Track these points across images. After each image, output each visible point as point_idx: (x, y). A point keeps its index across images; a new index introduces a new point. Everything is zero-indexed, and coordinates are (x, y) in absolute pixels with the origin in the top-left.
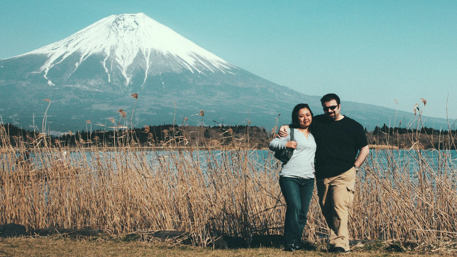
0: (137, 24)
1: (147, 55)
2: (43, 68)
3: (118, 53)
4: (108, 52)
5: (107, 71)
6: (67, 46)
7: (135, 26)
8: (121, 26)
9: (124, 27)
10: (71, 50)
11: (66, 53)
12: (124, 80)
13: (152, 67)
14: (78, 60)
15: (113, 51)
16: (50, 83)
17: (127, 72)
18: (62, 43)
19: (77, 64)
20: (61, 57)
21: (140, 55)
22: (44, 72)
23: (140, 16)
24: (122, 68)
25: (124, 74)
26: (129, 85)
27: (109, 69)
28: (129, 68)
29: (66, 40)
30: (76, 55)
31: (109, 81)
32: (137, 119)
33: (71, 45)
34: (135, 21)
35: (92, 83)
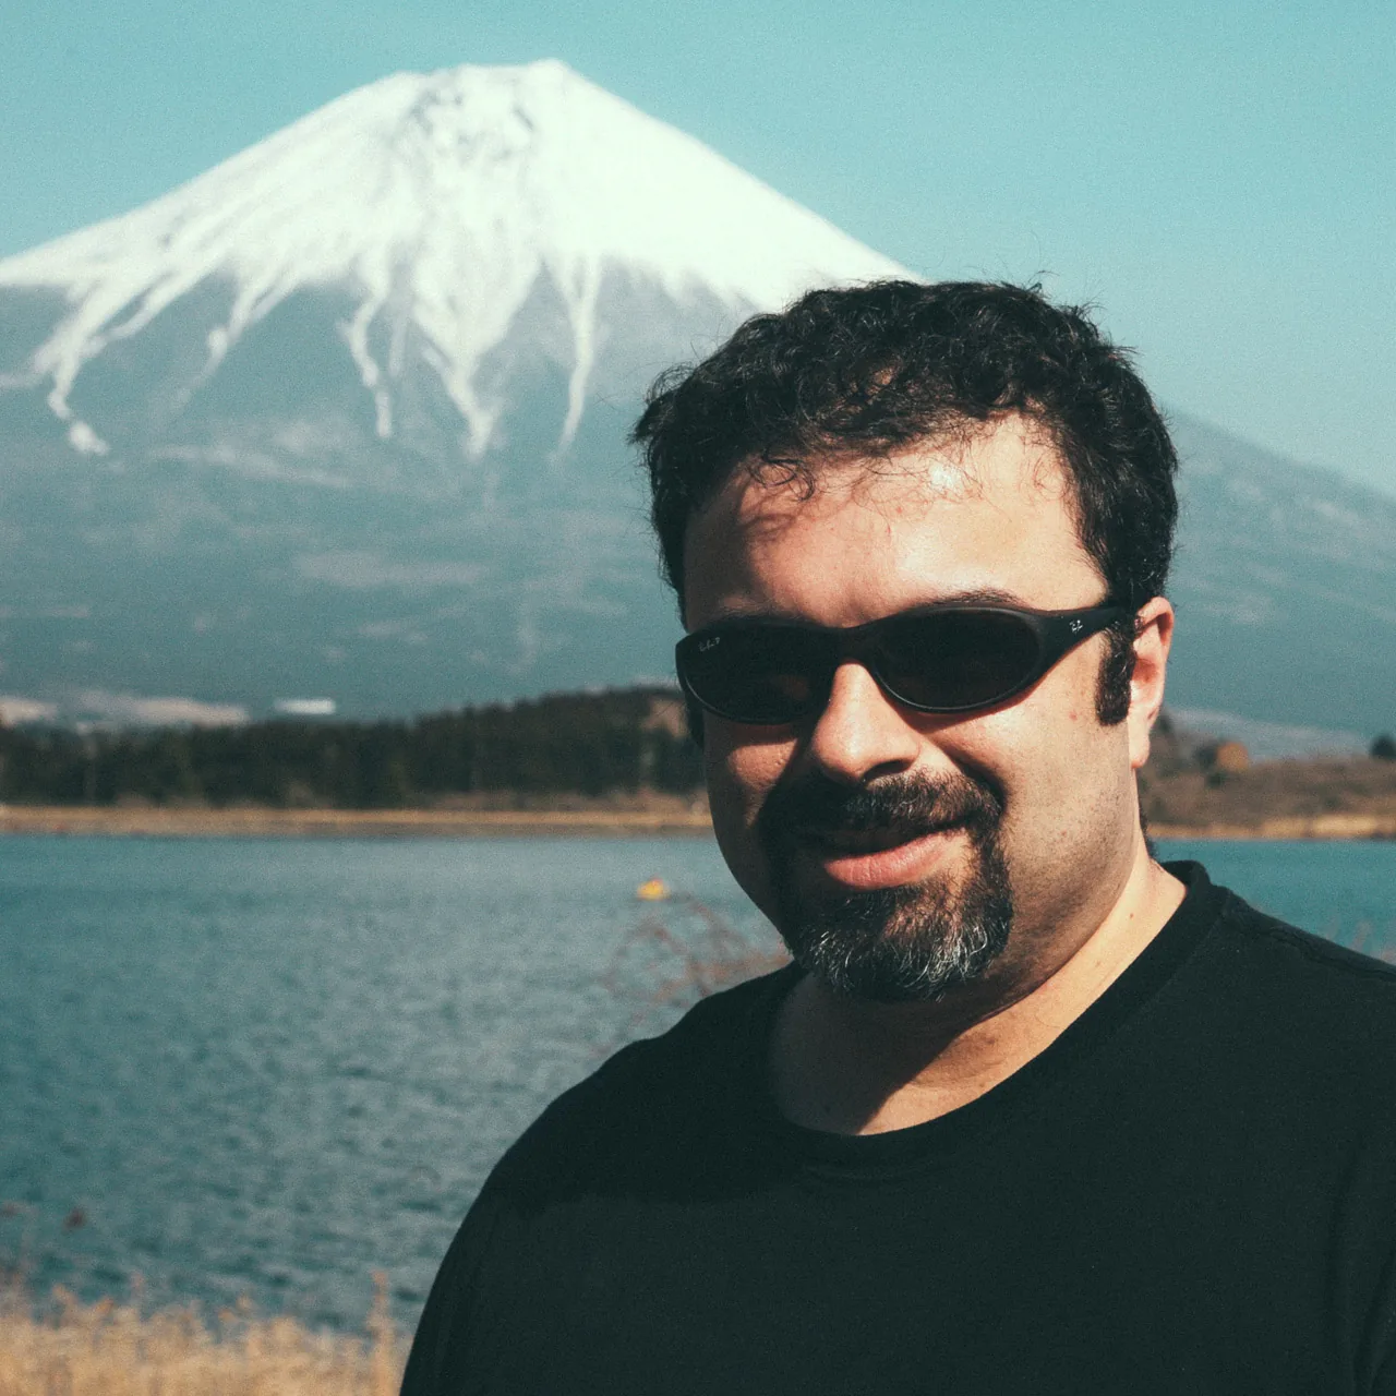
0: (529, 124)
1: (580, 291)
2: (44, 358)
3: (429, 282)
4: (377, 280)
5: (370, 373)
6: (166, 241)
7: (516, 134)
8: (444, 137)
9: (462, 139)
10: (189, 267)
11: (166, 277)
12: (457, 423)
13: (606, 356)
14: (223, 318)
15: (401, 271)
16: (82, 437)
17: (480, 383)
18: (141, 224)
19: (219, 341)
20: (134, 306)
21: (545, 297)
22: (48, 384)
23: (547, 79)
24: (447, 360)
25: (460, 390)
26: (490, 452)
27: (382, 363)
28: (489, 363)
29: (160, 211)
30: (214, 294)
31: (384, 427)
32: (527, 635)
33: (189, 236)
34: (519, 113)
35: (297, 437)
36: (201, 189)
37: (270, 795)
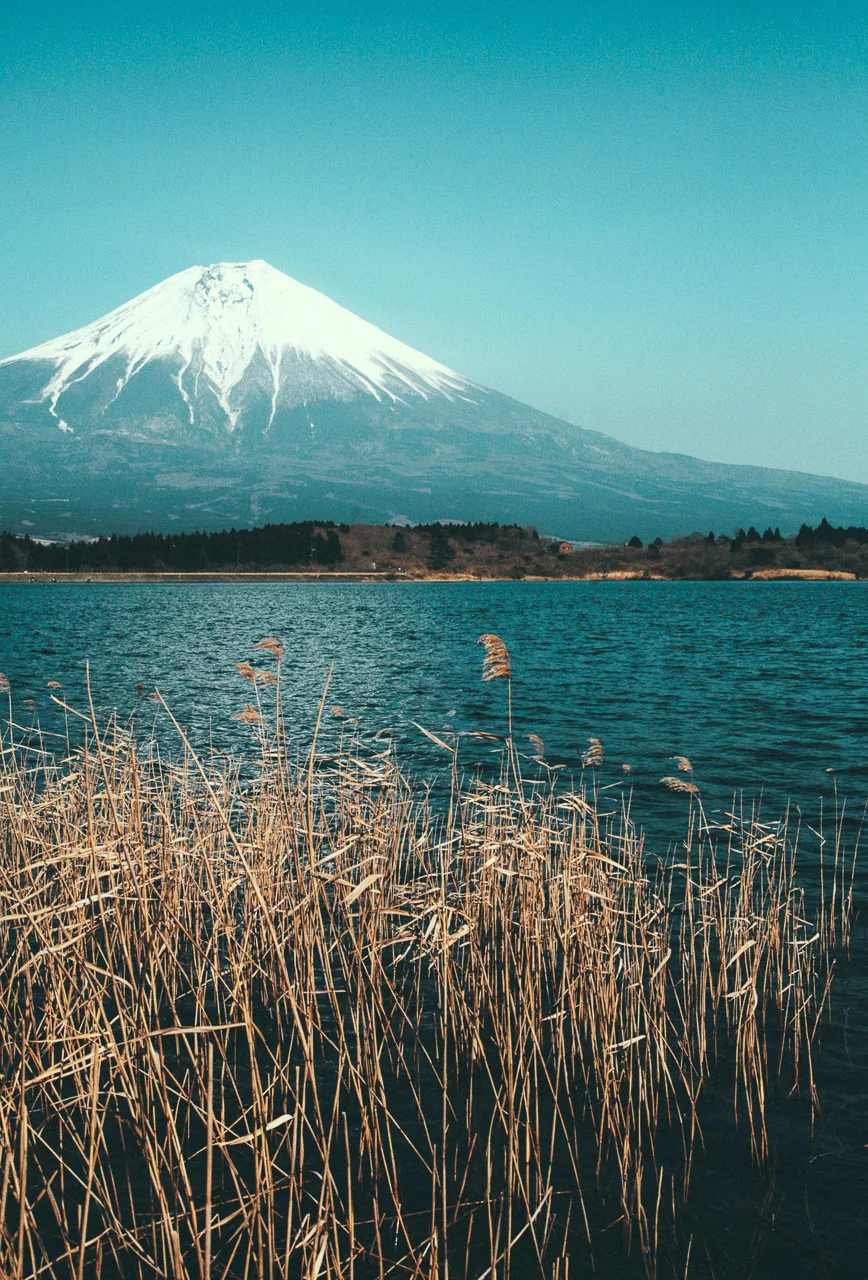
0: (251, 287)
1: (274, 360)
2: (46, 392)
3: (210, 356)
4: (187, 355)
5: (186, 397)
6: (97, 341)
7: (247, 292)
8: (214, 292)
9: (222, 294)
10: (106, 350)
11: (96, 356)
12: (226, 417)
13: (285, 388)
14: (122, 374)
15: (197, 351)
16: (63, 425)
17: (232, 400)
18: (86, 333)
19: (120, 383)
20: (84, 367)
21: (259, 362)
22: (49, 402)
23: (258, 268)
24: (219, 391)
25: (224, 404)
26: (237, 429)
27: (190, 392)
28: (235, 391)
29: (94, 326)
30: (117, 362)
31: (192, 420)
32: (254, 507)
33: (105, 339)
34: (246, 281)
35: (154, 425)
36: (109, 318)
37: (148, 566)
